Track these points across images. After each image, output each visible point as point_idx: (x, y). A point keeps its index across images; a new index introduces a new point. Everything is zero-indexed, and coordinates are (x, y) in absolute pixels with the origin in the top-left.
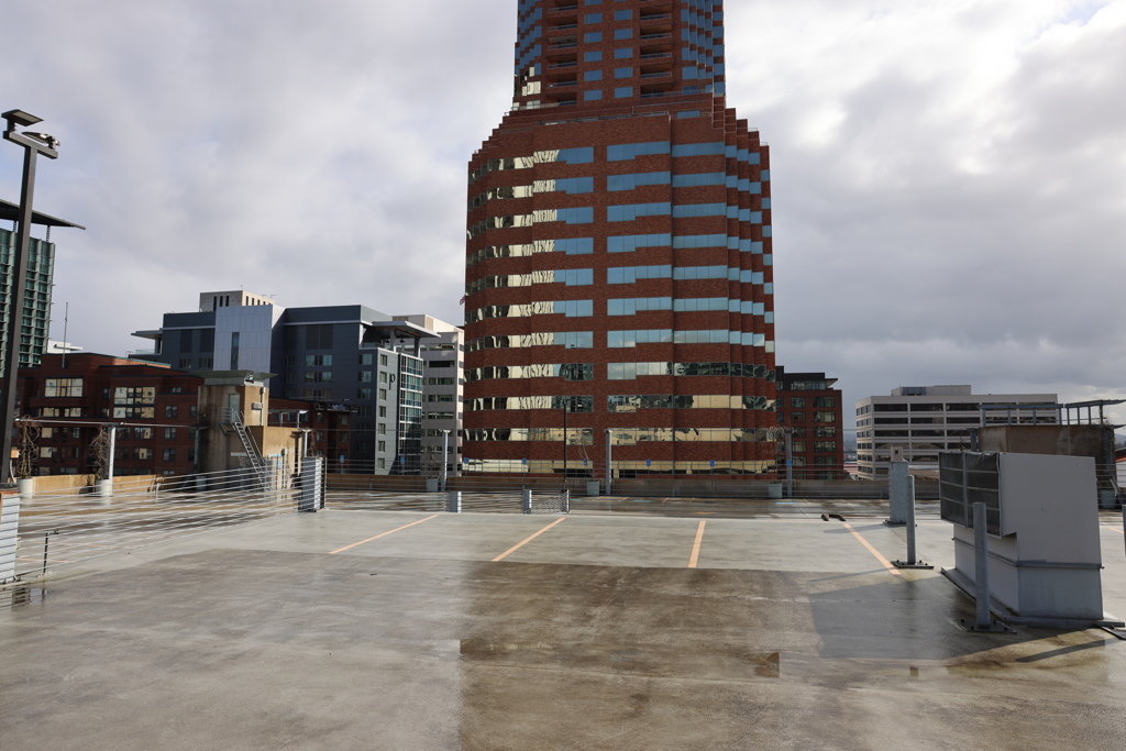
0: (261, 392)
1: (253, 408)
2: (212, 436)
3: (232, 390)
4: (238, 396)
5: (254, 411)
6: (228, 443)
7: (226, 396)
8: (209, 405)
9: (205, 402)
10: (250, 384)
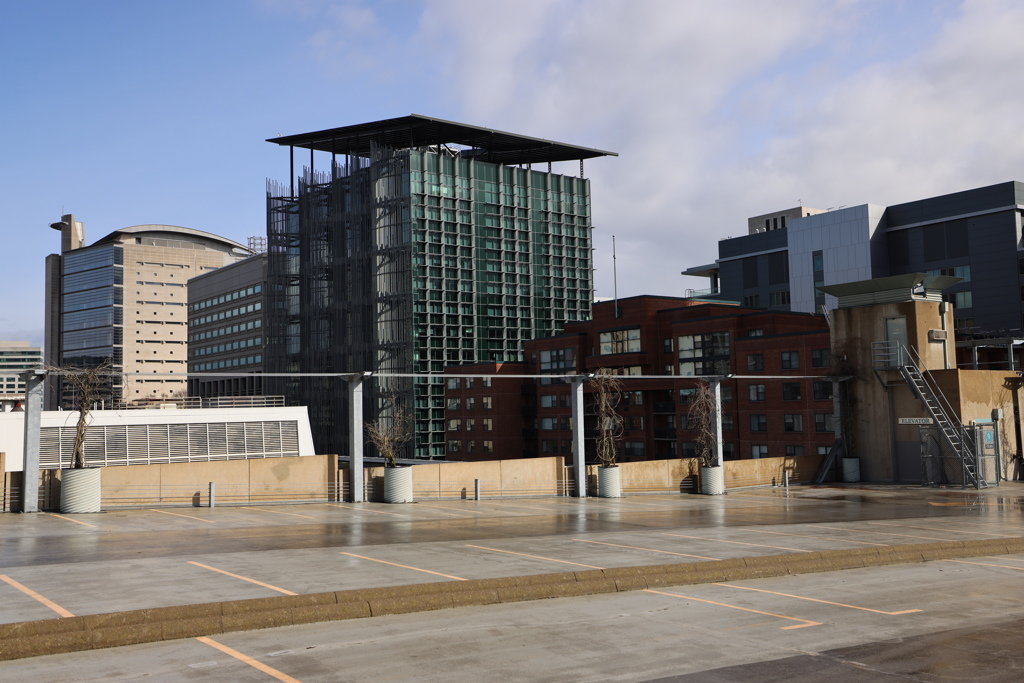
0: (942, 311)
1: (931, 340)
2: (861, 391)
3: (892, 311)
4: (902, 321)
5: (934, 346)
6: (892, 401)
7: (880, 324)
8: (851, 341)
9: (843, 335)
10: (920, 298)
